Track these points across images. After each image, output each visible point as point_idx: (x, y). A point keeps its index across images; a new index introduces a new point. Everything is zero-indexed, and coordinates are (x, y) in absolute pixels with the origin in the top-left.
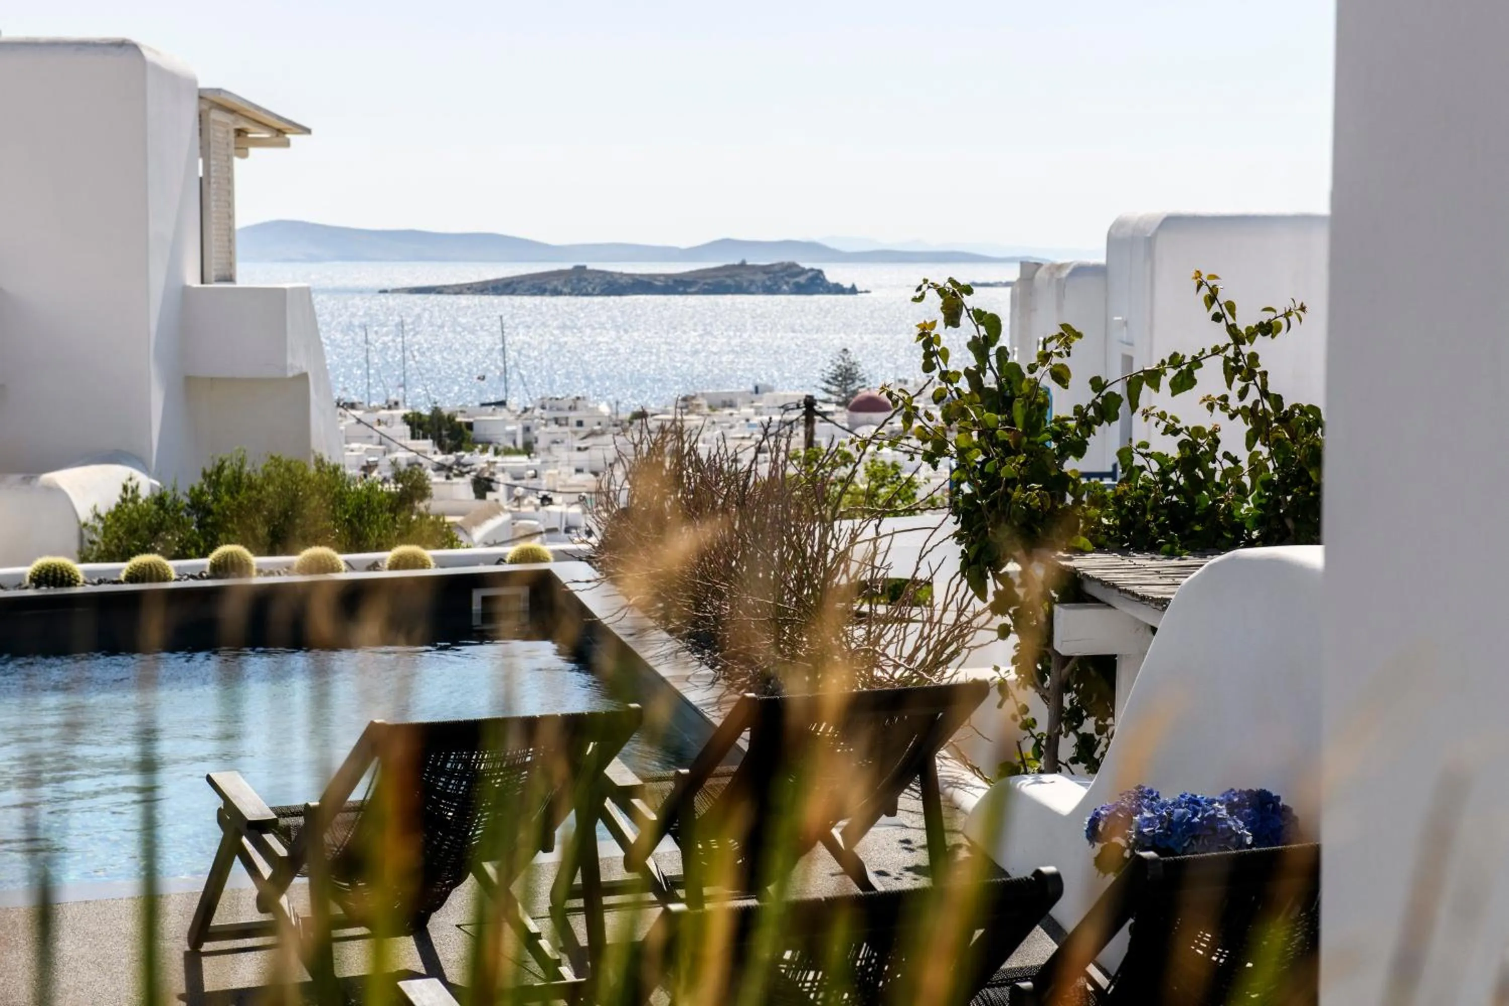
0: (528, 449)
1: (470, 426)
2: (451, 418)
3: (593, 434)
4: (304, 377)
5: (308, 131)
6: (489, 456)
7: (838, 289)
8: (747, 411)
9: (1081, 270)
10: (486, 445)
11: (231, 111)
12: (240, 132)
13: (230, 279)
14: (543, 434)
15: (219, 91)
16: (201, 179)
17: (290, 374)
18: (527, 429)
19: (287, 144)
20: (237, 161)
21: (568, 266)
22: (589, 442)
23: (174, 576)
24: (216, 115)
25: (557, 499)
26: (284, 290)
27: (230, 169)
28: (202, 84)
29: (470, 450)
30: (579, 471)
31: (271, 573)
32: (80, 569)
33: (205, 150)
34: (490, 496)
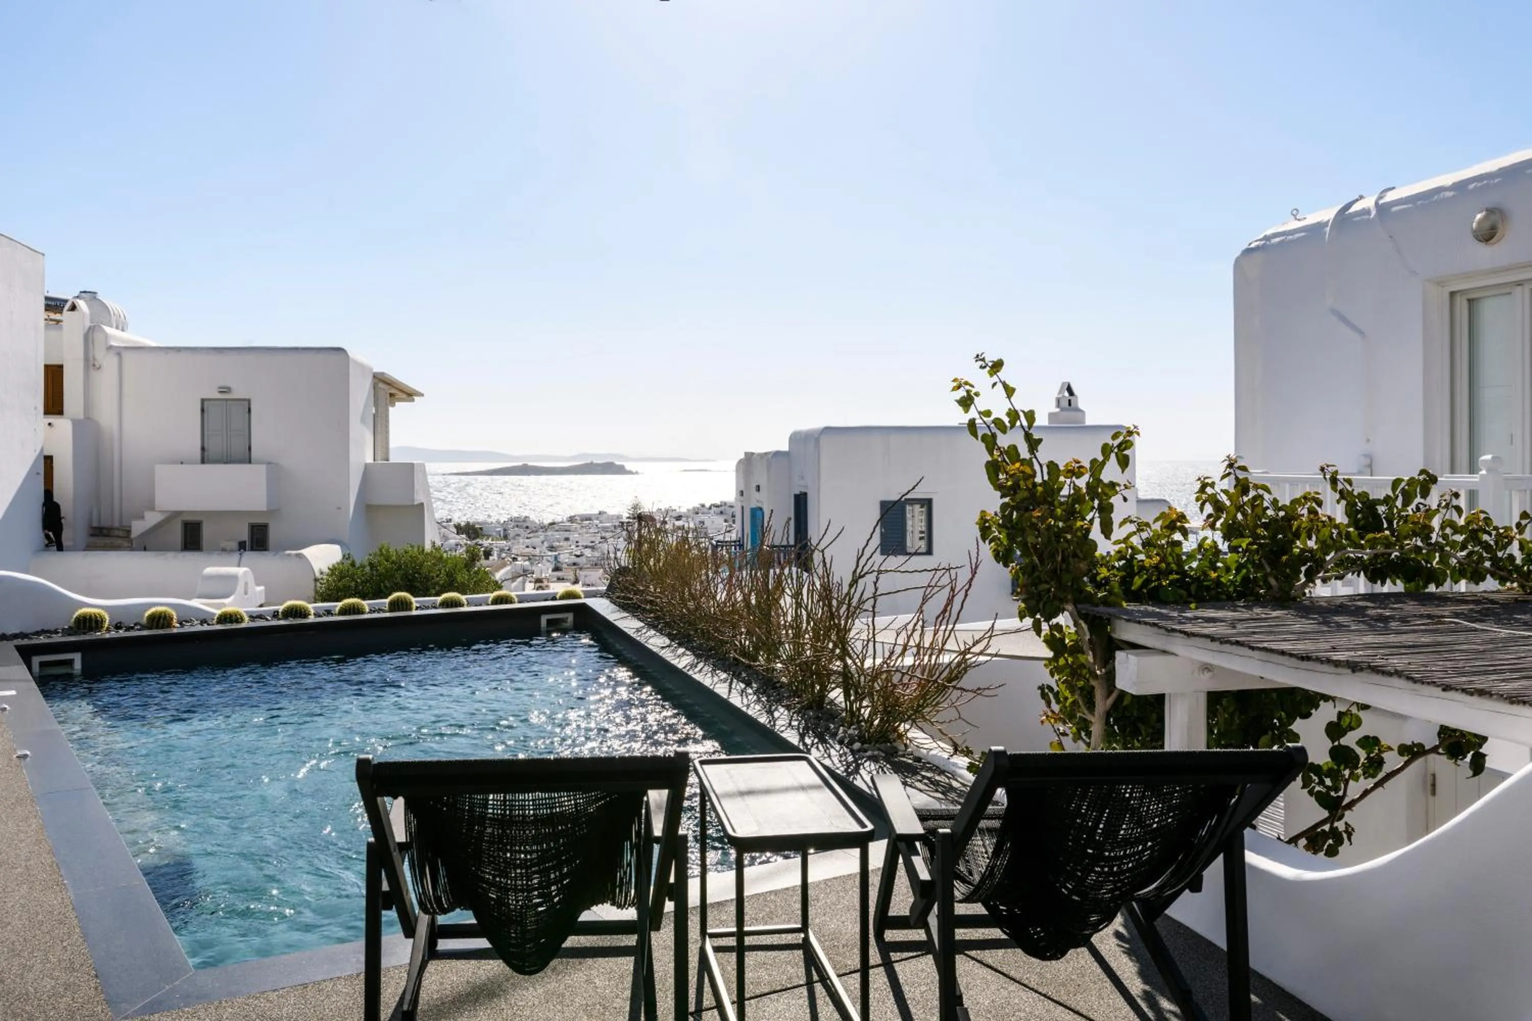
0: (506, 537)
1: (481, 529)
2: (473, 526)
3: (533, 532)
4: (422, 504)
5: (423, 395)
6: (490, 541)
7: (630, 473)
8: (597, 522)
9: (777, 454)
10: (488, 537)
11: (388, 384)
12: (391, 395)
13: (387, 460)
14: (511, 533)
15: (383, 374)
16: (374, 415)
17: (416, 503)
18: (505, 530)
19: (413, 400)
20: (391, 409)
21: (520, 464)
22: (531, 535)
23: (367, 610)
24: (381, 385)
25: (519, 558)
26: (412, 465)
27: (387, 410)
28: (375, 370)
29: (482, 539)
30: (527, 547)
31: (427, 608)
32: (311, 607)
33: (376, 404)
34: (491, 558)
